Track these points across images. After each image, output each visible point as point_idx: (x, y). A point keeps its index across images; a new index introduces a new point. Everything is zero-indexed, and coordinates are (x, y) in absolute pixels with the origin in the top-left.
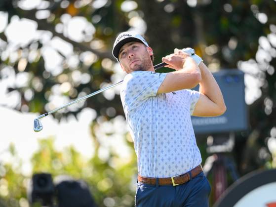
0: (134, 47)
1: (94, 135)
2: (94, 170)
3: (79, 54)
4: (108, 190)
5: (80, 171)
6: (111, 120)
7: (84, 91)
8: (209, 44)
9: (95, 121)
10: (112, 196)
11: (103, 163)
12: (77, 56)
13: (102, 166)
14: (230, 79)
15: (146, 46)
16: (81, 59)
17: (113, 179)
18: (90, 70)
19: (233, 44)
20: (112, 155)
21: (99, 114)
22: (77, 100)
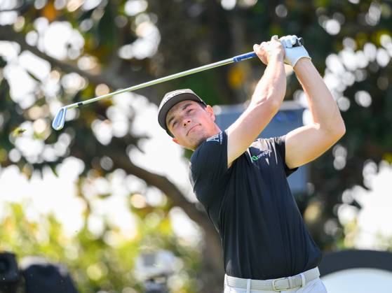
1: (81, 195)
9: (83, 175)
20: (107, 228)
21: (88, 166)
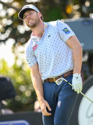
0: (31, 13)
1: (14, 52)
2: (14, 71)
3: (6, 10)
4: (21, 82)
5: (7, 72)
6: (23, 45)
7: (9, 29)
8: (75, 4)
9: (14, 45)
10: (23, 85)
11: (19, 67)
12: (5, 10)
13: (19, 69)
14: (86, 23)
15: (37, 12)
16: (7, 12)
17: (24, 76)
18: (12, 18)
19: (87, 4)
20: (23, 64)
21: (16, 42)
22: (5, 34)
